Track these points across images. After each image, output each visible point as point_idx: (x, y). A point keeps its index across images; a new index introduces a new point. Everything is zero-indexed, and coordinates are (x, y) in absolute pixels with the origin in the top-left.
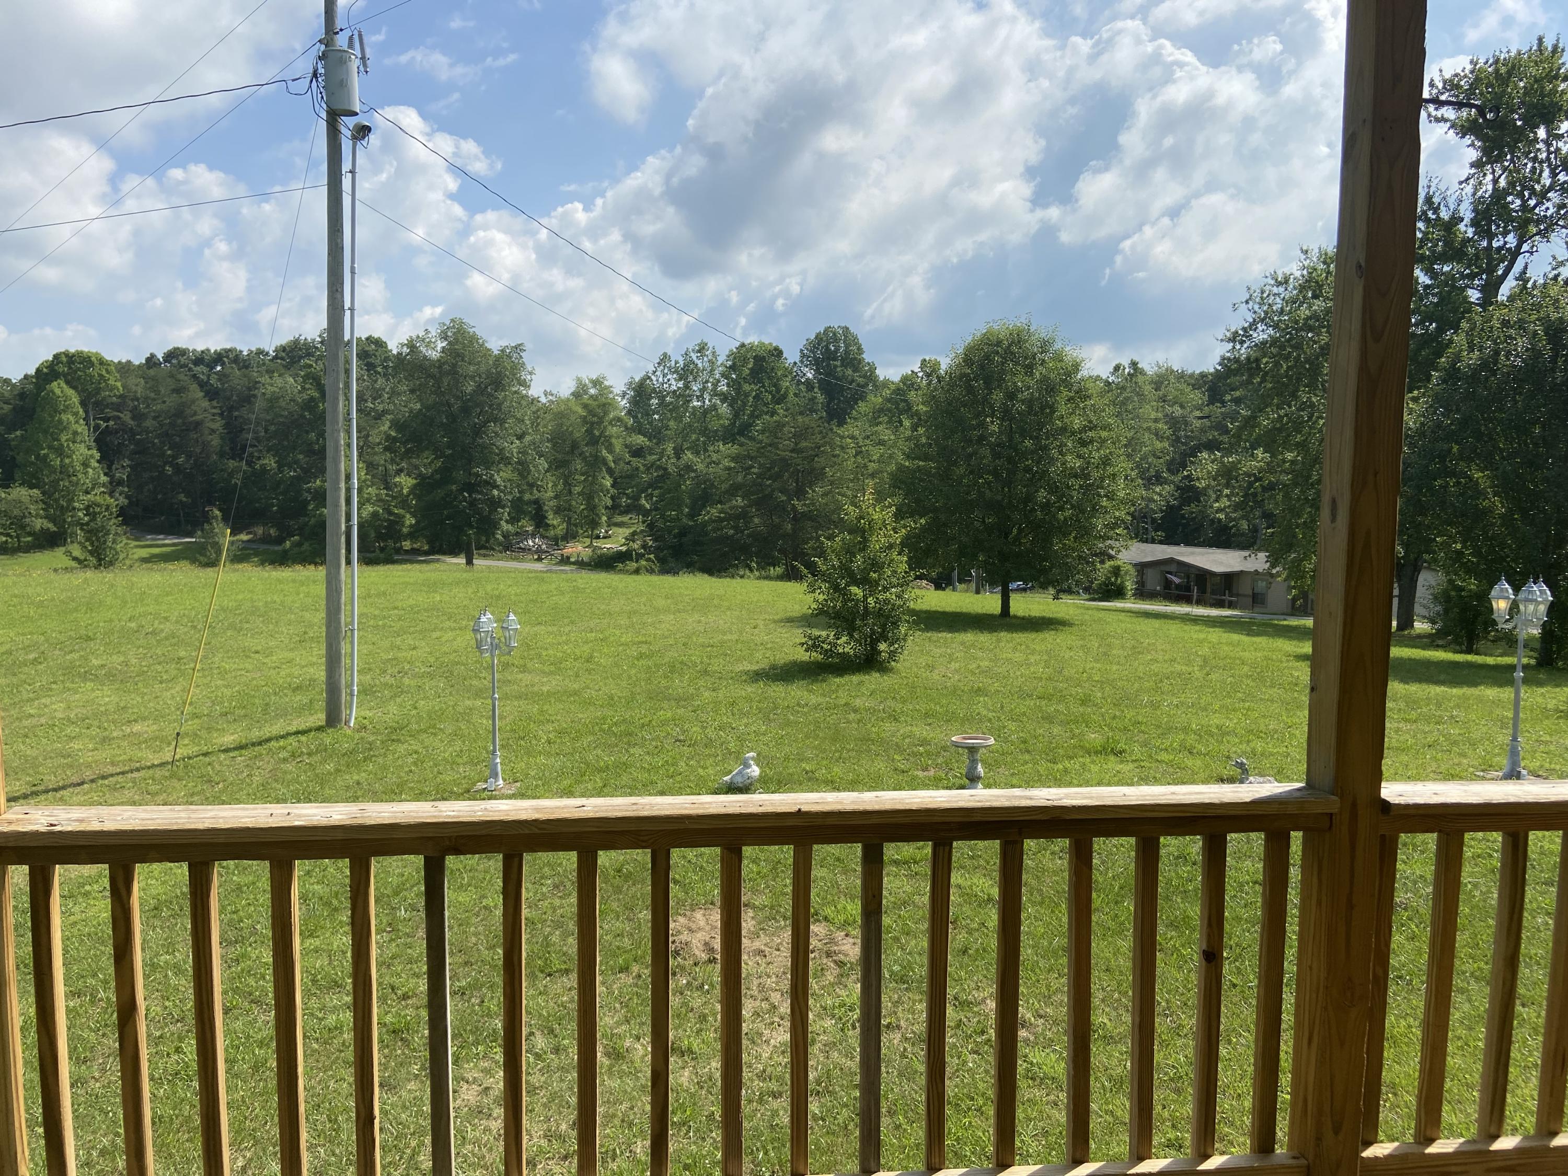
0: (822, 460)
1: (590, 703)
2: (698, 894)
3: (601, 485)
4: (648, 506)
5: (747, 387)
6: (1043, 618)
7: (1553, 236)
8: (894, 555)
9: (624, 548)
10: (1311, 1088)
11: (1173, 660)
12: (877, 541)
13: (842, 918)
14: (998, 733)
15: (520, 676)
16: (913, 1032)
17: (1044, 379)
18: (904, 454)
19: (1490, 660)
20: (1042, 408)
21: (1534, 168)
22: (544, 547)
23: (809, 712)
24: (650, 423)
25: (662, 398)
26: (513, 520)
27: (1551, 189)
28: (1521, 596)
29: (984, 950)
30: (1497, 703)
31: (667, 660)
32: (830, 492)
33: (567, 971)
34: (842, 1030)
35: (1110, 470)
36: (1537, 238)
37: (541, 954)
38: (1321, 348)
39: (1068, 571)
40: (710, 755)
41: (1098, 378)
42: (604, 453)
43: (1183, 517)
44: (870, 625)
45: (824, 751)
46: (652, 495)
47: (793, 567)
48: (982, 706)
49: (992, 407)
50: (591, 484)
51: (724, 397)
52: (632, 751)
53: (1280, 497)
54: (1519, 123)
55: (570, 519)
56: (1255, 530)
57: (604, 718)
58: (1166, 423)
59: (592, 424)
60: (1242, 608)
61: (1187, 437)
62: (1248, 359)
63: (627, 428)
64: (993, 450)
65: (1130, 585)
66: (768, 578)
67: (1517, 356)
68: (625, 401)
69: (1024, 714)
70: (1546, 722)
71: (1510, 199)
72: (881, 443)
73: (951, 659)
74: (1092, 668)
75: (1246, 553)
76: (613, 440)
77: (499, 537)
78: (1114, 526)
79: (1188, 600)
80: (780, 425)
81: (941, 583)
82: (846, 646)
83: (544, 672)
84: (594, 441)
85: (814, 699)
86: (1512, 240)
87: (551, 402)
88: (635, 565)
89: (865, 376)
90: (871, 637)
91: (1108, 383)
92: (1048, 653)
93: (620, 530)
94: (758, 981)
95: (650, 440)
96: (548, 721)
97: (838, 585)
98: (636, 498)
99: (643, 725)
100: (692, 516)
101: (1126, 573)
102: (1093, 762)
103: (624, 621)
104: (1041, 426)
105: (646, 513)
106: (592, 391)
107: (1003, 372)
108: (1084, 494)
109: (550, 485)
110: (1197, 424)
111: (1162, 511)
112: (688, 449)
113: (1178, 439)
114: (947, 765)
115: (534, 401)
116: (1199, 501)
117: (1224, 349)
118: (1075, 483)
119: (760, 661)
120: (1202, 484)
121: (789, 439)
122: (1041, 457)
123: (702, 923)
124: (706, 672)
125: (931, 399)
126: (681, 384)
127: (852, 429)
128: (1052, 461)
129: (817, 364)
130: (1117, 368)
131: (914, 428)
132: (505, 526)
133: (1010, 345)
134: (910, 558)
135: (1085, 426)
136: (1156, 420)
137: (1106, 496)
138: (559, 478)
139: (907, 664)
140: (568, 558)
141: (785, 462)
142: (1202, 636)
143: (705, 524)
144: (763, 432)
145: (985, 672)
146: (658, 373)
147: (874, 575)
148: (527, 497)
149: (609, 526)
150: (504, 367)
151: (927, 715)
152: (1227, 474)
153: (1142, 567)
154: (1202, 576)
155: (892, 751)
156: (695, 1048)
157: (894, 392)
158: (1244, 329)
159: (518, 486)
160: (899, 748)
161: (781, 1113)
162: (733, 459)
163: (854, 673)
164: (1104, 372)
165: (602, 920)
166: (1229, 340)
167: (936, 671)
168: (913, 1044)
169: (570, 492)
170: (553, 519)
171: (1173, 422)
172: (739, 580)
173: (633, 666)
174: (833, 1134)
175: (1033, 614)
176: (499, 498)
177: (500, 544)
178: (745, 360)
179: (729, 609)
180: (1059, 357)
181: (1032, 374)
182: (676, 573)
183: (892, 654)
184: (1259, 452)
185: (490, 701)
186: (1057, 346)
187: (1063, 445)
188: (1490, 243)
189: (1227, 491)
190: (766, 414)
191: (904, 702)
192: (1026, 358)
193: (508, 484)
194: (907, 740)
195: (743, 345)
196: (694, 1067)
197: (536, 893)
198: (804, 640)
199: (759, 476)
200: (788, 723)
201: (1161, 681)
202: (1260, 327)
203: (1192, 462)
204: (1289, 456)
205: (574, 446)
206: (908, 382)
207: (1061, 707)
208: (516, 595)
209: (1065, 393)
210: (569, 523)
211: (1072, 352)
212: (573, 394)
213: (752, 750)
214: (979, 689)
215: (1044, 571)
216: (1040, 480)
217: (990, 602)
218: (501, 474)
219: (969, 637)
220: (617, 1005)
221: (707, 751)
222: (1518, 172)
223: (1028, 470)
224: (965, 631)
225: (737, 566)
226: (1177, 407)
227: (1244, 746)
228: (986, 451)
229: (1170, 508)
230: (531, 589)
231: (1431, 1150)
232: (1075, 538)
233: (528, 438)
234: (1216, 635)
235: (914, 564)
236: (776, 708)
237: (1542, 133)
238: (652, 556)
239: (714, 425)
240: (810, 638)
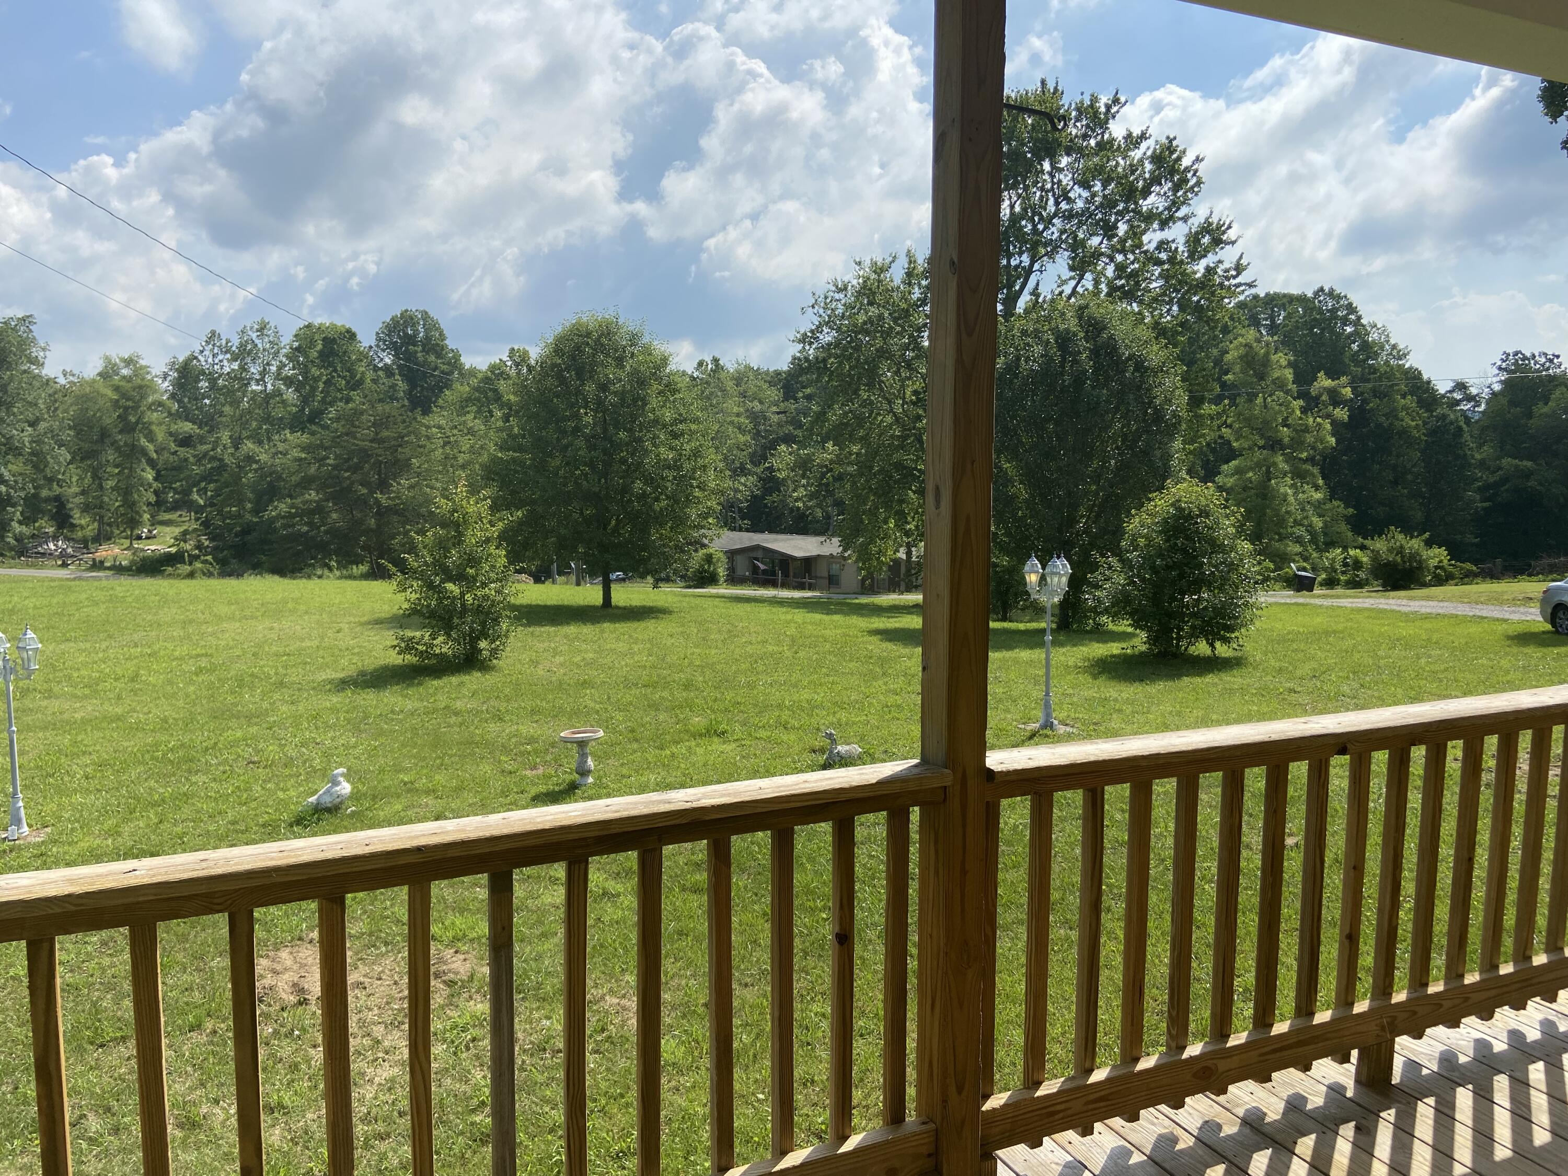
0: (407, 450)
1: (138, 728)
2: (283, 931)
3: (141, 478)
4: (202, 502)
5: (315, 372)
6: (644, 607)
7: (1058, 258)
8: (492, 549)
9: (173, 550)
10: (935, 1053)
11: (765, 642)
12: (473, 536)
13: (450, 934)
14: (606, 724)
15: (45, 703)
16: (531, 1042)
17: (635, 372)
18: (496, 445)
19: (1022, 626)
20: (635, 400)
21: (1042, 197)
22: (70, 550)
23: (405, 719)
24: (200, 409)
25: (213, 381)
26: (25, 521)
27: (1055, 215)
28: (1048, 570)
29: (602, 946)
30: (1031, 663)
31: (233, 673)
32: (417, 484)
33: (124, 1039)
34: (455, 1053)
35: (700, 462)
36: (1045, 258)
37: (89, 1023)
38: (877, 350)
39: (667, 561)
40: (291, 776)
41: (684, 373)
42: (143, 442)
43: (766, 506)
44: (469, 623)
45: (425, 759)
46: (205, 490)
47: (379, 565)
48: (589, 699)
49: (585, 399)
50: (129, 477)
51: (289, 382)
52: (194, 779)
53: (848, 486)
54: (1029, 155)
55: (102, 517)
56: (828, 517)
57: (157, 745)
58: (747, 417)
59: (126, 409)
60: (821, 589)
61: (766, 431)
62: (817, 358)
63: (170, 414)
64: (587, 441)
65: (722, 572)
66: (351, 577)
67: (1034, 361)
68: (166, 384)
69: (631, 703)
70: (1068, 677)
71: (1023, 223)
72: (471, 432)
73: (556, 653)
74: (693, 654)
75: (823, 539)
76: (154, 427)
77: (10, 540)
78: (705, 516)
79: (774, 584)
80: (358, 413)
81: (540, 576)
82: (443, 646)
83: (75, 696)
84: (129, 428)
85: (410, 705)
86: (1026, 259)
87: (71, 382)
88: (187, 568)
89: (449, 364)
90: (470, 635)
91: (693, 379)
92: (650, 641)
93: (168, 529)
94: (358, 1016)
95: (200, 427)
96: (84, 753)
97: (432, 582)
98: (186, 492)
99: (207, 749)
100: (256, 511)
101: (718, 560)
102: (698, 745)
103: (177, 632)
104: (634, 418)
105: (199, 510)
106: (125, 372)
107: (594, 363)
108: (677, 485)
109: (74, 479)
110: (775, 418)
111: (747, 501)
112: (248, 438)
113: (758, 433)
114: (556, 762)
115: (48, 382)
116: (780, 491)
117: (795, 349)
118: (669, 474)
119: (347, 667)
120: (781, 475)
121: (368, 428)
122: (635, 449)
123: (289, 963)
124: (281, 684)
125: (522, 388)
126: (235, 366)
127: (438, 419)
128: (647, 452)
129: (395, 348)
130: (700, 364)
131: (506, 419)
132: (17, 528)
133: (600, 337)
134: (508, 552)
135: (676, 419)
136: (738, 415)
137: (698, 487)
138: (85, 471)
139: (509, 661)
140: (102, 562)
141: (365, 455)
142: (789, 617)
143: (273, 520)
144: (338, 419)
145: (590, 664)
146: (207, 353)
147: (471, 571)
148: (45, 493)
149: (152, 525)
150: (9, 342)
151: (533, 712)
152: (804, 465)
153: (732, 554)
154: (785, 561)
155: (498, 753)
156: (287, 1101)
157: (482, 381)
158: (812, 331)
159: (33, 481)
160: (505, 749)
161: (390, 1154)
162: (304, 449)
163: (453, 674)
164: (689, 367)
165: (165, 976)
166: (800, 341)
167: (541, 667)
168: (532, 1055)
169: (101, 487)
170: (79, 518)
171: (755, 417)
172: (317, 581)
173: (192, 682)
174: (450, 1166)
175: (634, 603)
176: (8, 494)
177: (11, 549)
178: (312, 343)
179: (306, 613)
180: (647, 351)
181: (623, 367)
182: (239, 575)
183: (494, 652)
184: (829, 445)
185: (6, 735)
186: (646, 340)
187: (655, 437)
188: (1009, 262)
189: (804, 481)
190: (341, 400)
191: (508, 701)
192: (616, 351)
193: (20, 479)
194: (513, 740)
195: (309, 326)
196: (286, 1123)
197: (78, 954)
198: (395, 643)
199: (335, 467)
200: (381, 733)
201: (756, 662)
202: (826, 330)
203: (772, 455)
204: (855, 449)
205: (104, 434)
206: (497, 372)
207: (666, 694)
208: (35, 607)
209: (656, 387)
210: (101, 521)
211: (661, 347)
212: (100, 374)
213: (341, 765)
214: (585, 682)
215: (644, 561)
216: (635, 471)
217: (591, 594)
218: (10, 466)
219: (572, 629)
220: (189, 1069)
221: (287, 772)
222: (1029, 200)
223: (623, 461)
224: (568, 624)
225: (313, 565)
226: (756, 403)
227: (831, 718)
228: (580, 443)
229: (754, 497)
230: (55, 601)
231: (1039, 1093)
232: (671, 528)
233: (42, 426)
234: (800, 616)
235: (514, 557)
236: (366, 717)
237: (1047, 166)
238: (209, 558)
239: (279, 413)
240: (402, 639)
